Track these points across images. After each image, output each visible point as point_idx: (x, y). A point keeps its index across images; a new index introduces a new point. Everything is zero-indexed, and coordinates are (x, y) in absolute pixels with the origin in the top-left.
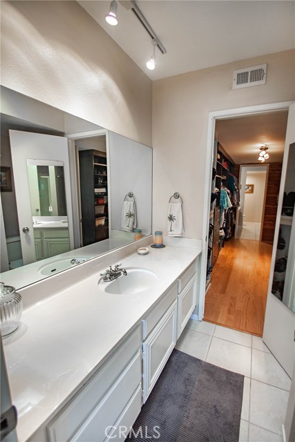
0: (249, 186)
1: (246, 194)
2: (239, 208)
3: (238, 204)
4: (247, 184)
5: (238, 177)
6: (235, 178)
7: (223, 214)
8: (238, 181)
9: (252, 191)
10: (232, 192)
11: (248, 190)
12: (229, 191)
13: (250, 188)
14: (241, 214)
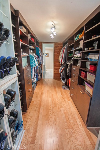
0: (47, 54)
1: (46, 57)
2: (43, 64)
3: (42, 62)
4: (46, 53)
5: (41, 49)
6: (39, 49)
7: (33, 70)
8: (42, 51)
9: (48, 56)
10: (38, 56)
11: (46, 56)
12: (36, 56)
13: (47, 55)
14: (44, 66)
